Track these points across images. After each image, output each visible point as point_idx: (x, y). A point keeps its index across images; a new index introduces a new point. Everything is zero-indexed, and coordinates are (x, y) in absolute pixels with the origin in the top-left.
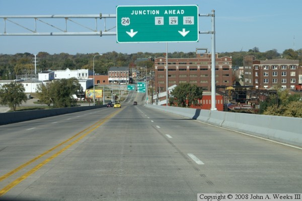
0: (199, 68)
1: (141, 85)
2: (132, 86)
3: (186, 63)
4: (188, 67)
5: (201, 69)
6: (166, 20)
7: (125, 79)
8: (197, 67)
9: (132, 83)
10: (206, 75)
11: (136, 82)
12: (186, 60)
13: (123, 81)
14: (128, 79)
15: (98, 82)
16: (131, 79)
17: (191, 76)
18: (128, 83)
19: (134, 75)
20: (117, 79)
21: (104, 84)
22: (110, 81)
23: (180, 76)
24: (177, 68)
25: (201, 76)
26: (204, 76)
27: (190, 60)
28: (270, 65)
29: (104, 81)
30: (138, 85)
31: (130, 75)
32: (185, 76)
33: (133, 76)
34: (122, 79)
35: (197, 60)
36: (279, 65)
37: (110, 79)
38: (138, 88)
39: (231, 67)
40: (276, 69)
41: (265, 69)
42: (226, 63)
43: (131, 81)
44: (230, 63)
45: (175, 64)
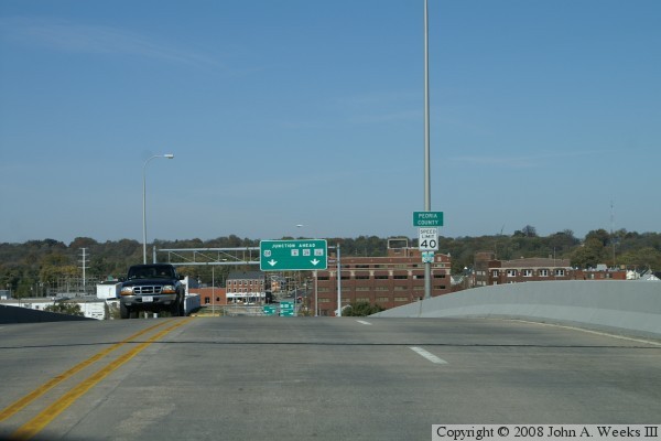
0: (391, 274)
1: (287, 306)
2: (272, 307)
3: (368, 267)
4: (372, 274)
5: (395, 277)
6: (301, 252)
7: (258, 295)
8: (388, 273)
9: (271, 302)
10: (405, 288)
11: (279, 300)
12: (368, 261)
13: (253, 299)
14: (264, 295)
15: (207, 300)
16: (268, 295)
17: (377, 290)
18: (263, 302)
19: (275, 286)
20: (243, 295)
21: (218, 304)
22: (230, 299)
23: (358, 290)
24: (353, 274)
25: (396, 289)
26: (401, 289)
27: (375, 261)
28: (519, 269)
29: (218, 300)
30: (282, 306)
31: (268, 286)
32: (367, 290)
33: (273, 289)
34: (253, 295)
35: (388, 261)
36: (535, 269)
37: (229, 295)
38: (282, 312)
39: (448, 272)
40: (530, 275)
41: (510, 275)
42: (439, 266)
43: (270, 299)
44: (447, 265)
45: (348, 267)
